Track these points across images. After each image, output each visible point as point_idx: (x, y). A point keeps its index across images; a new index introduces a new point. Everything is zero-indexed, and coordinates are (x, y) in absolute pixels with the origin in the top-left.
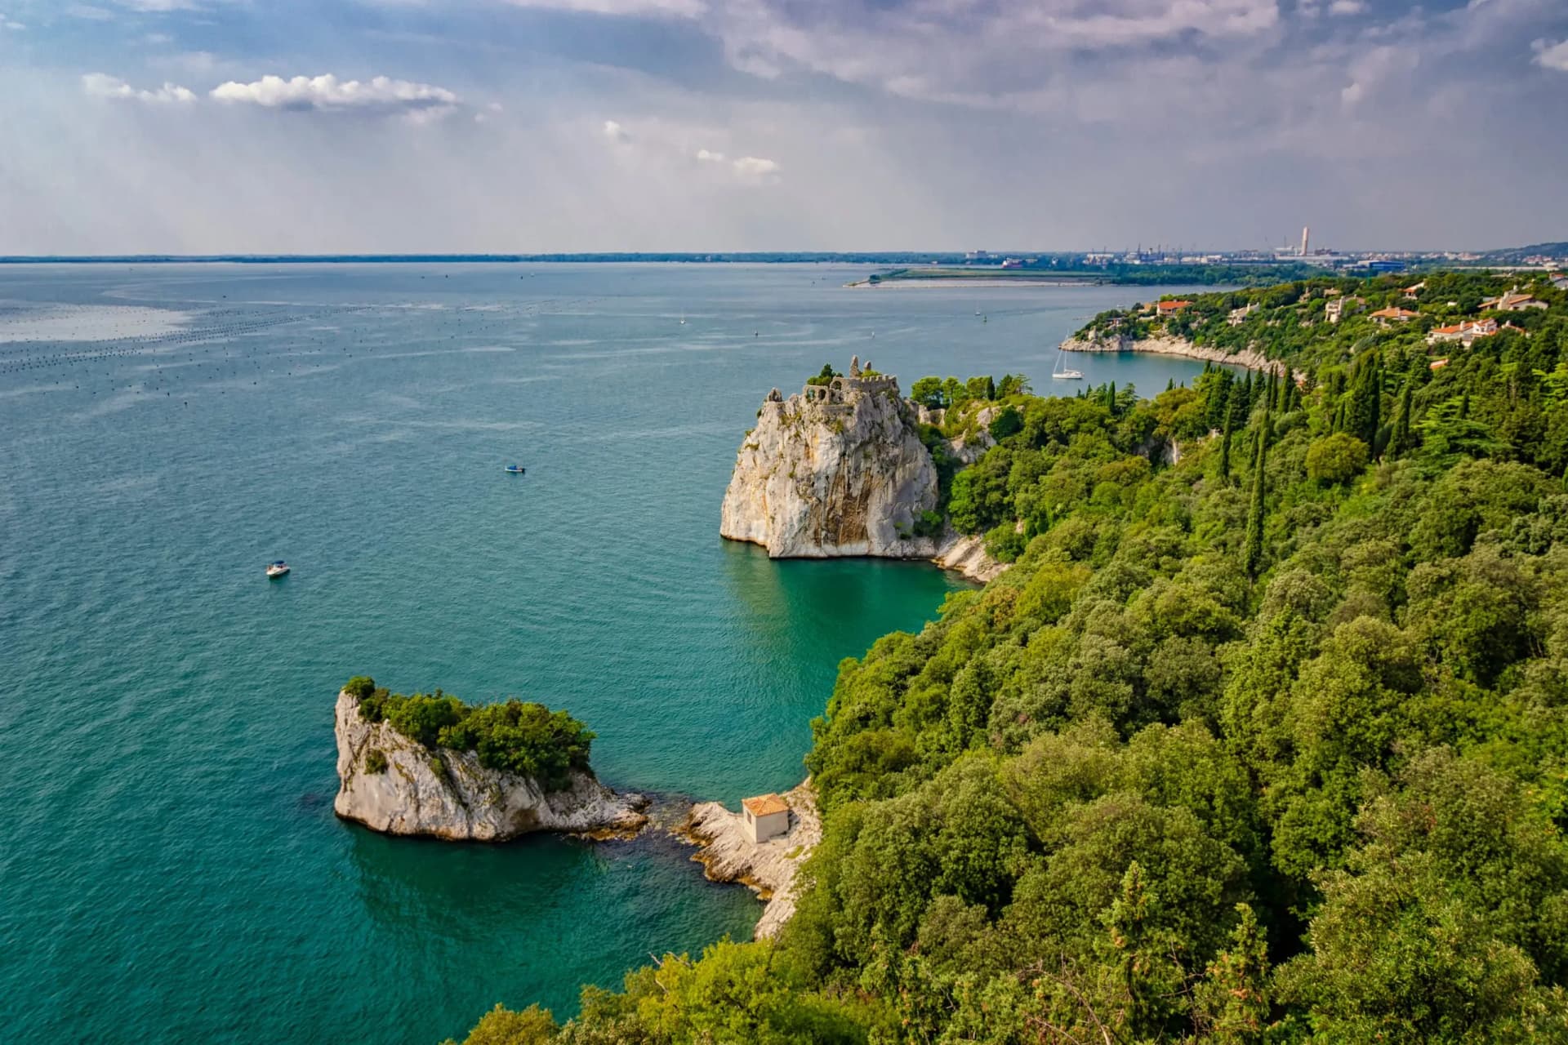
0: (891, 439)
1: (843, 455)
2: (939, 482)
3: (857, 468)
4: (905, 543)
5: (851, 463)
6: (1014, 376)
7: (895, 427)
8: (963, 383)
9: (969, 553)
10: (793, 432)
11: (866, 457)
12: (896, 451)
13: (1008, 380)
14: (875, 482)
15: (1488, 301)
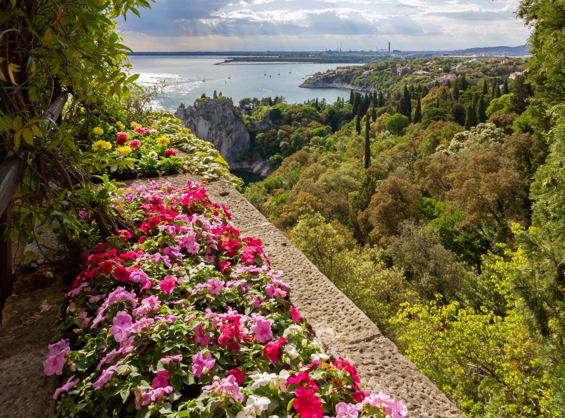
0: (230, 122)
1: (210, 129)
2: (250, 138)
3: (216, 134)
4: (237, 164)
5: (214, 132)
6: (279, 97)
7: (231, 117)
8: (260, 99)
9: (262, 167)
10: (190, 120)
11: (220, 129)
12: (232, 127)
13: (277, 98)
14: (224, 139)
15: (453, 68)
